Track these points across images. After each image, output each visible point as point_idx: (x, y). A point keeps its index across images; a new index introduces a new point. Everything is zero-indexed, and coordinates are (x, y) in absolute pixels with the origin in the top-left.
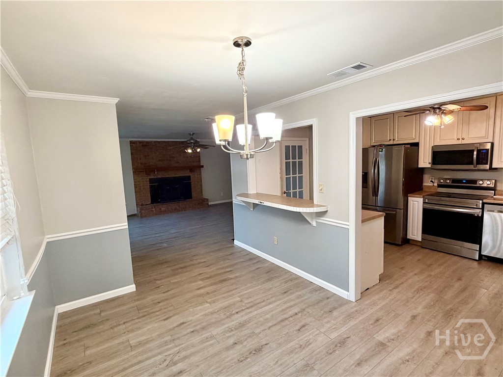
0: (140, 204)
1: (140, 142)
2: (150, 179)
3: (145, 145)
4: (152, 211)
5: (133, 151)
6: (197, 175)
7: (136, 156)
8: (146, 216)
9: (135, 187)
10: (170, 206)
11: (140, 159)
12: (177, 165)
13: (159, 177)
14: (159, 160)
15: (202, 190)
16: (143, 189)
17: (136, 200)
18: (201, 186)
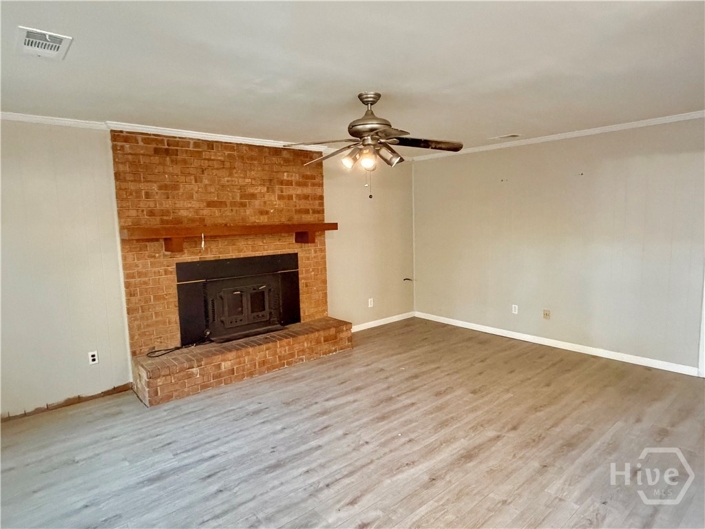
0: (146, 350)
1: (148, 138)
2: (180, 267)
3: (166, 149)
4: (190, 376)
5: (121, 168)
6: (316, 252)
7: (132, 186)
8: (168, 398)
9: (130, 294)
10: (248, 354)
11: (148, 195)
12: (264, 220)
13: (210, 257)
14: (210, 204)
15: (325, 295)
16: (157, 298)
17: (132, 337)
18: (325, 282)
